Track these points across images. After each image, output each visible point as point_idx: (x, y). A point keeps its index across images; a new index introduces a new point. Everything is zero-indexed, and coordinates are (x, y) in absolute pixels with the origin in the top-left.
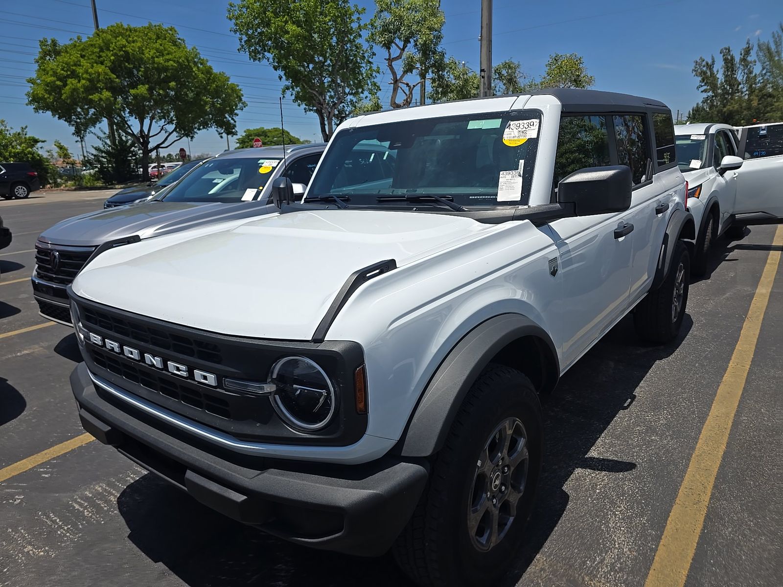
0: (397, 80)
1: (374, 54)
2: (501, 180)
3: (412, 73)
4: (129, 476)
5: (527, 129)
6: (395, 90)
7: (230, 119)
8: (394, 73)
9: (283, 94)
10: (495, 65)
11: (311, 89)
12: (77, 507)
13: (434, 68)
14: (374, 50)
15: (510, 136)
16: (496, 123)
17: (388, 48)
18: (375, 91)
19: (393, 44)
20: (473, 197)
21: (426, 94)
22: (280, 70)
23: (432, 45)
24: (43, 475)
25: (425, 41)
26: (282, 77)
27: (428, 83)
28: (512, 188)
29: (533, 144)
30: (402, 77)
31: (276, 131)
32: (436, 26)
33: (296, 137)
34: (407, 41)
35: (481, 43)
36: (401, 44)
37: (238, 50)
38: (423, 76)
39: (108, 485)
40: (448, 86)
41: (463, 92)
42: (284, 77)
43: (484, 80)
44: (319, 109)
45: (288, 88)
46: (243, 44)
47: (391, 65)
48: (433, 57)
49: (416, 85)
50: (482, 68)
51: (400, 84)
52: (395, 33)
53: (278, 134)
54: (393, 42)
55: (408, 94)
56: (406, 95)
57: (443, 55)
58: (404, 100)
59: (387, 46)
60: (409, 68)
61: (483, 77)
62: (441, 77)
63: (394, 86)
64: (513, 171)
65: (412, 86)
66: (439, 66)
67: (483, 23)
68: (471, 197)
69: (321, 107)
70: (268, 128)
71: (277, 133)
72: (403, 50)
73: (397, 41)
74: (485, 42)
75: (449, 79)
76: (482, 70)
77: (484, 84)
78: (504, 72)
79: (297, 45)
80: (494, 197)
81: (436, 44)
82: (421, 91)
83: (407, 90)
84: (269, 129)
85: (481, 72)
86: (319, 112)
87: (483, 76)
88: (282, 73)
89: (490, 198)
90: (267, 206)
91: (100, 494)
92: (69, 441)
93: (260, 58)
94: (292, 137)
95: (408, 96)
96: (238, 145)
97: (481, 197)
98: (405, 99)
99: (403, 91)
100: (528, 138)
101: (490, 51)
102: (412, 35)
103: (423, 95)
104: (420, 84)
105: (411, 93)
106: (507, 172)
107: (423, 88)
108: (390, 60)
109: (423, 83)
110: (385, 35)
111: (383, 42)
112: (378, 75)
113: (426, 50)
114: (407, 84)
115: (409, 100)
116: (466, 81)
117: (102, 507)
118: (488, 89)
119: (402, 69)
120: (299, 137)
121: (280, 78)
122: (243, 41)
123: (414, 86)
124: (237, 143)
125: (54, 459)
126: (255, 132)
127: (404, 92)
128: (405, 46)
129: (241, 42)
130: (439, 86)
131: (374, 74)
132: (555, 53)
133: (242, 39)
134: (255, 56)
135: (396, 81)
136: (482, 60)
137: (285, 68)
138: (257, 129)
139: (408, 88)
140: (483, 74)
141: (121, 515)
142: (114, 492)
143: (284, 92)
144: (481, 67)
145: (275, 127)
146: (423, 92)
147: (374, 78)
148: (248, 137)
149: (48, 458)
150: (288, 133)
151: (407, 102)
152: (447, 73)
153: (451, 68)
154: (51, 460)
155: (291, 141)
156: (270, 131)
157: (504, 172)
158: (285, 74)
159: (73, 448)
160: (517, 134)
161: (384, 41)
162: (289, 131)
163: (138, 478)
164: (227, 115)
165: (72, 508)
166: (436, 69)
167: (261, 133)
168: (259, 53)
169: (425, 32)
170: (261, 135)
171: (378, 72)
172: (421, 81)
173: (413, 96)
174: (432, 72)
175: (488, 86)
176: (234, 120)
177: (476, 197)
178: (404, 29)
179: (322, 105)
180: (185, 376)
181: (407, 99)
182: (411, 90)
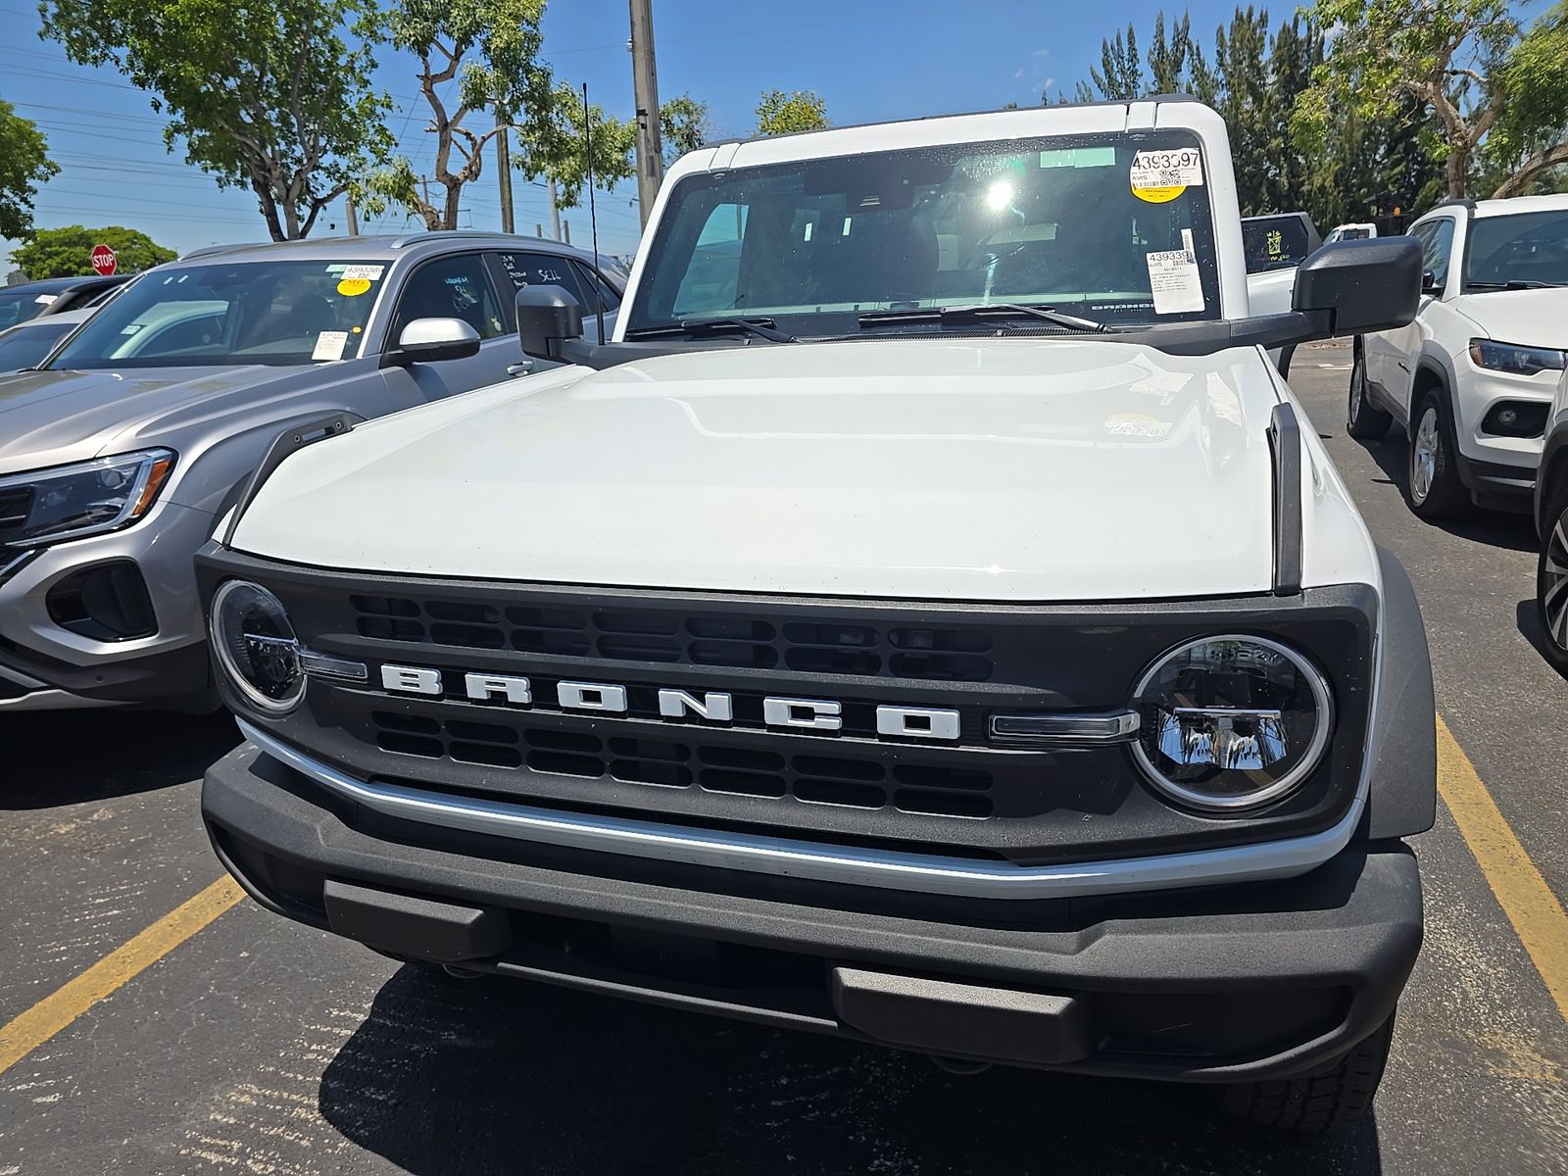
0: (446, 125)
1: (374, 65)
2: (1152, 271)
3: (483, 110)
4: (309, 1051)
5: (1178, 168)
6: (444, 144)
7: (17, 200)
8: (438, 108)
9: (168, 143)
10: (664, 102)
11: (240, 134)
12: (214, 1158)
13: (531, 103)
14: (374, 55)
15: (1147, 181)
16: (1106, 157)
17: (424, 53)
18: (385, 147)
19: (433, 45)
20: (1101, 308)
21: (510, 157)
22: (153, 87)
23: (523, 54)
24: (39, 1100)
25: (509, 44)
26: (160, 105)
27: (514, 134)
28: (1181, 287)
29: (1197, 198)
30: (458, 116)
31: (114, 234)
32: (528, 13)
33: (168, 249)
34: (465, 40)
35: (633, 55)
36: (451, 46)
37: (41, 35)
38: (504, 118)
39: (261, 1084)
40: (561, 141)
41: (594, 155)
42: (165, 103)
43: (646, 131)
44: (261, 180)
45: (178, 129)
46: (51, 22)
47: (431, 91)
48: (528, 79)
49: (489, 137)
50: (641, 108)
51: (454, 135)
52: (436, 21)
53: (122, 242)
54: (432, 40)
55: (471, 156)
56: (468, 158)
57: (546, 75)
58: (465, 168)
59: (422, 46)
60: (476, 98)
61: (644, 126)
62: (545, 124)
63: (441, 136)
64: (1175, 252)
65: (479, 141)
66: (542, 100)
67: (634, 15)
68: (1094, 308)
69: (267, 175)
70: (94, 228)
71: (117, 238)
72: (456, 58)
73: (442, 38)
74: (641, 55)
75: (563, 128)
76: (640, 113)
77: (647, 140)
78: (676, 120)
79: (199, 31)
80: (1148, 305)
81: (529, 52)
82: (500, 150)
83: (467, 145)
84: (96, 230)
85: (637, 115)
86: (262, 188)
87: (642, 125)
88: (160, 96)
89: (1139, 308)
90: (382, 372)
91: (257, 1111)
92: (50, 999)
93: (95, 58)
94: (159, 248)
95: (471, 160)
96: (17, 266)
97: (1117, 307)
98: (467, 165)
99: (460, 147)
100: (1184, 185)
101: (652, 74)
102: (477, 27)
103: (505, 160)
104: (495, 135)
105: (478, 155)
106: (1162, 253)
107: (504, 144)
108: (429, 80)
109: (503, 133)
110: (416, 22)
111: (413, 39)
112: (387, 111)
113: (510, 62)
114: (468, 135)
115: (474, 168)
116: (599, 132)
117: (290, 1143)
118: (656, 151)
119: (462, 100)
120: (174, 250)
121: (157, 106)
122: (48, 14)
123: (484, 139)
124: (13, 262)
125: (37, 1051)
126: (61, 236)
127: (462, 150)
128: (459, 53)
129: (43, 16)
130: (543, 141)
131: (379, 110)
132: (773, 89)
133: (46, 10)
134: (80, 50)
135: (445, 127)
136: (638, 91)
137: (164, 83)
138: (66, 231)
139: (470, 142)
140: (642, 119)
141: (365, 1147)
142: (295, 1097)
143: (170, 136)
144: (637, 107)
145: (111, 226)
146: (505, 153)
147: (380, 120)
148: (43, 247)
149: (16, 1052)
150: (147, 239)
151: (471, 171)
152: (557, 114)
153: (565, 105)
154: (28, 1057)
155: (156, 259)
156: (98, 235)
157: (1155, 254)
158: (166, 96)
159: (79, 1013)
160: (1159, 178)
161: (414, 35)
162: (148, 236)
163: (338, 1051)
164: (6, 192)
165: (200, 1165)
166: (535, 104)
167: (76, 239)
168: (95, 44)
169: (506, 23)
170: (76, 244)
171: (389, 107)
172: (500, 127)
173: (482, 160)
174: (527, 112)
175: (655, 144)
176: (27, 202)
177: (1106, 307)
178: (459, 15)
179: (269, 171)
180: (837, 728)
181: (471, 167)
182: (477, 148)
